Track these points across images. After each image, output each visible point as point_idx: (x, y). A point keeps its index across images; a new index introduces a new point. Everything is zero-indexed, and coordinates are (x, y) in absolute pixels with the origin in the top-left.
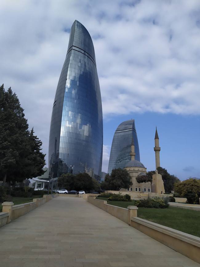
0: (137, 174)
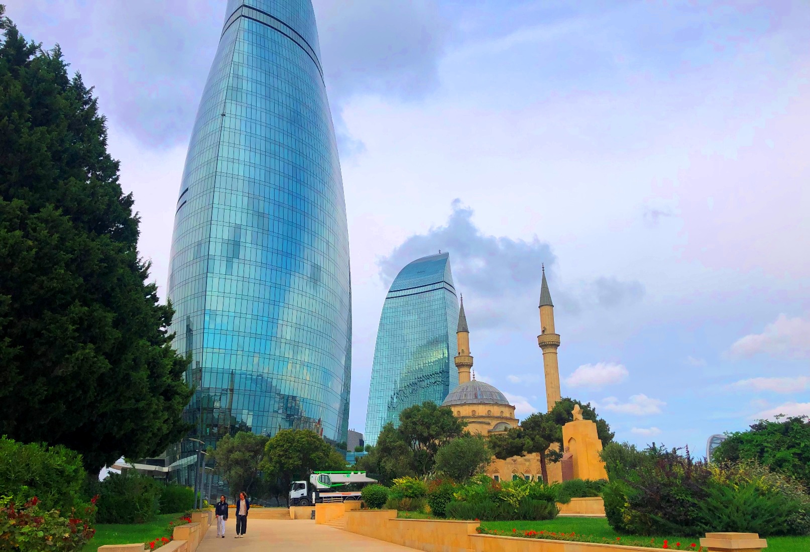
0: (485, 427)
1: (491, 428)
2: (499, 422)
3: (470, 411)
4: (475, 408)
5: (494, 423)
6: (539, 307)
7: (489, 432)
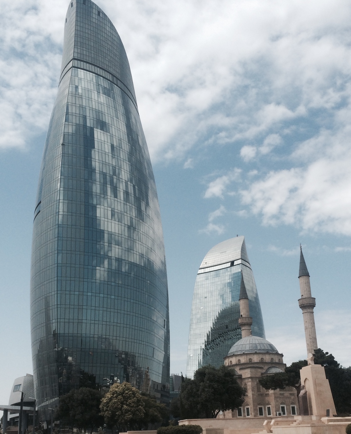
0: (259, 370)
1: (264, 371)
2: (269, 366)
3: (248, 359)
4: (251, 357)
5: (266, 367)
6: (299, 277)
7: (262, 374)
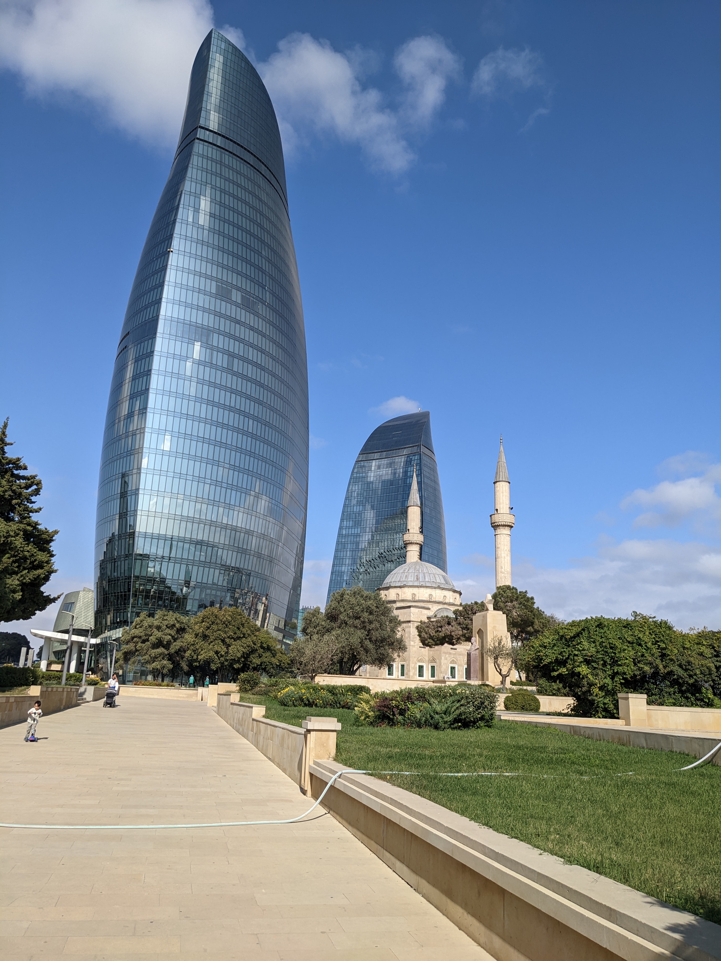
0: (425, 612)
1: (430, 613)
2: (440, 607)
3: (410, 594)
4: (415, 590)
5: (434, 608)
7: (429, 617)
